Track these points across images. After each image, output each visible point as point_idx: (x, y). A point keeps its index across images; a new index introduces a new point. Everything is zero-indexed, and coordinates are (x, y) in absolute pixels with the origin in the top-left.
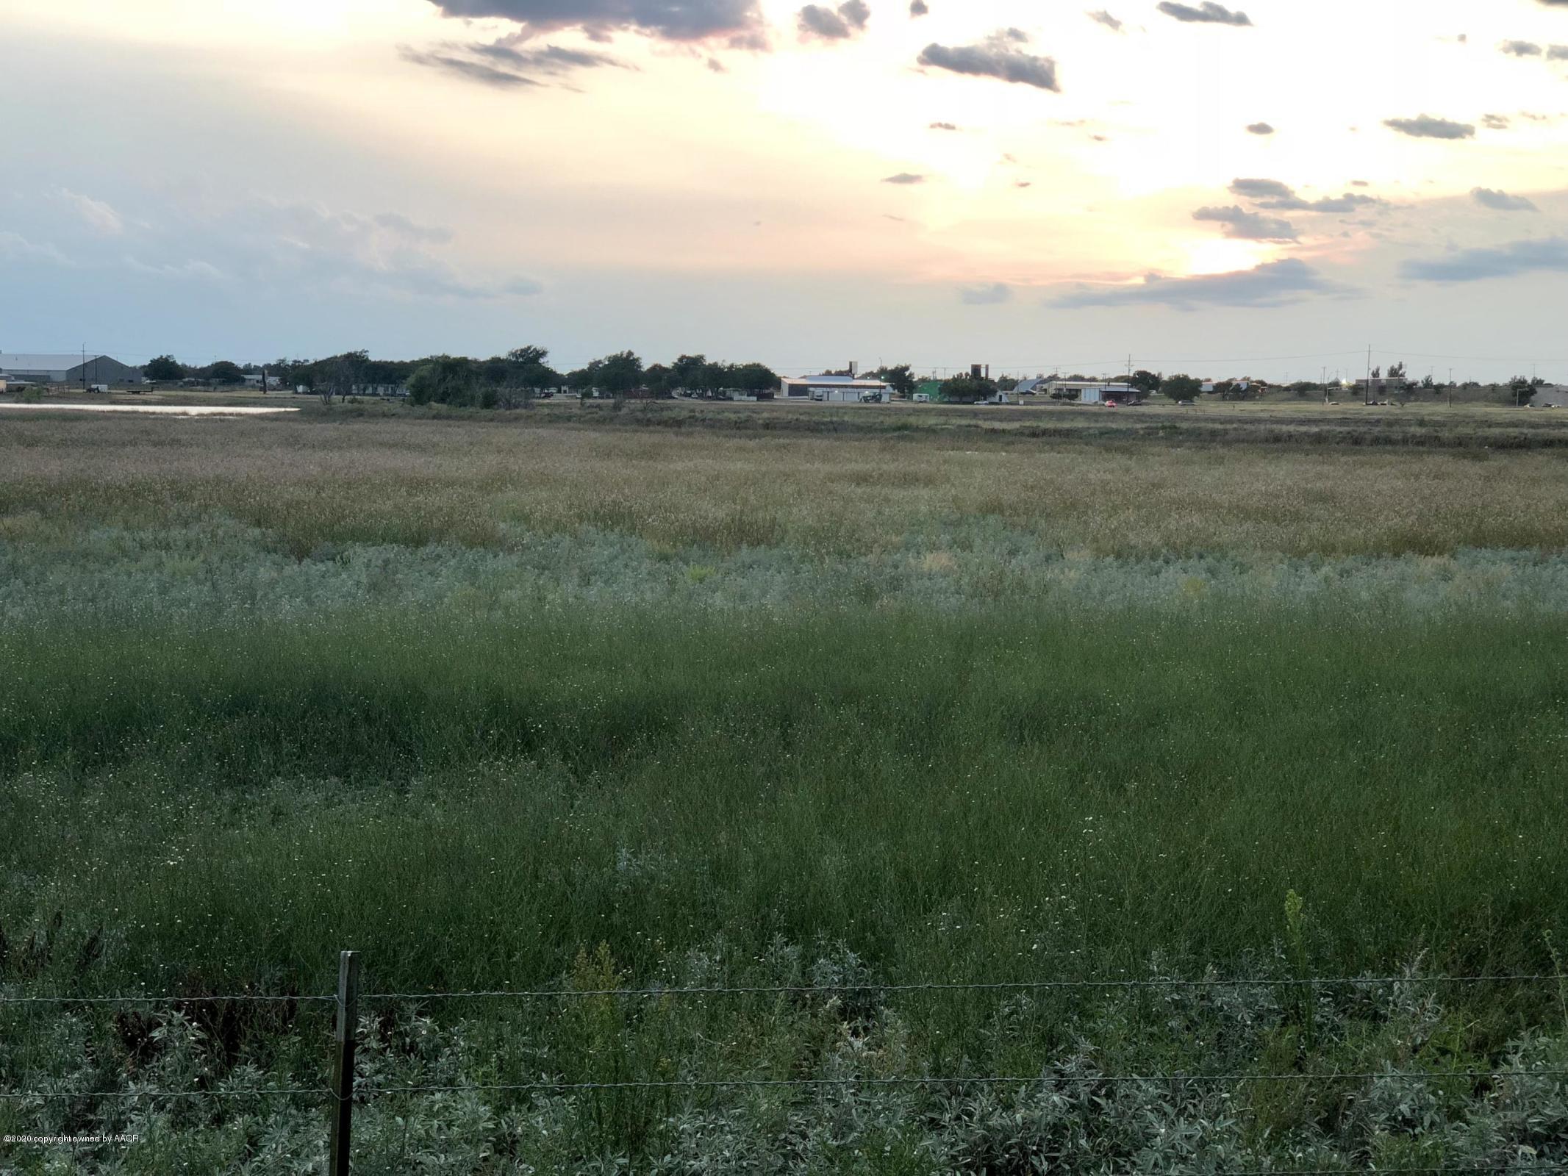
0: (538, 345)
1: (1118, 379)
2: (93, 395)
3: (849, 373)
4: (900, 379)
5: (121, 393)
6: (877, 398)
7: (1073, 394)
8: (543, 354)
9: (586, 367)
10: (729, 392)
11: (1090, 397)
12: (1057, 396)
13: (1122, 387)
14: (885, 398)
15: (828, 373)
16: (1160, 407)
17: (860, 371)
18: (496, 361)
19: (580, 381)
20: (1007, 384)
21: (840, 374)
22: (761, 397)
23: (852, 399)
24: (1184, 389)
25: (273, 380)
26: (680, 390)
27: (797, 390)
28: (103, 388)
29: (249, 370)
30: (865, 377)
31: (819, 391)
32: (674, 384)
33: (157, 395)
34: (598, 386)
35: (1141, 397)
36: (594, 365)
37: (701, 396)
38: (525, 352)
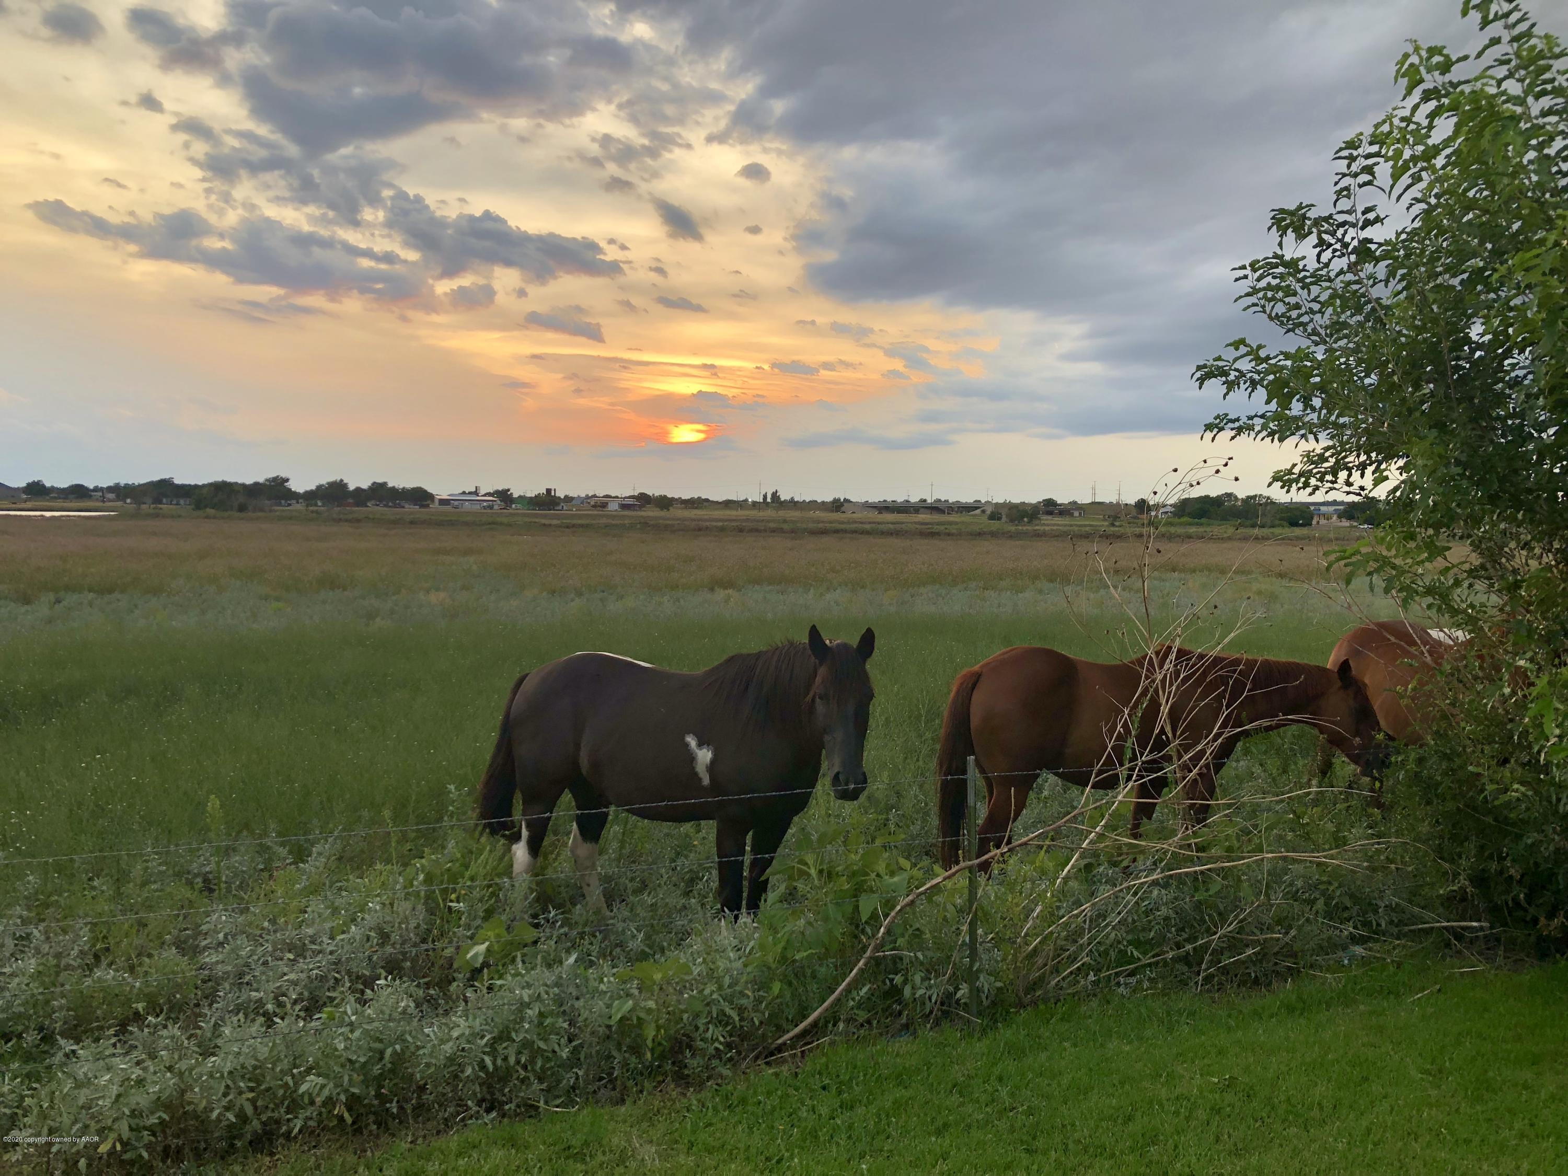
0: (283, 475)
1: (630, 497)
3: (476, 493)
4: (504, 496)
5: (4, 504)
6: (491, 507)
7: (604, 505)
8: (287, 480)
9: (314, 488)
10: (403, 503)
11: (613, 506)
12: (594, 506)
13: (630, 501)
14: (496, 507)
15: (464, 493)
16: (651, 512)
17: (482, 492)
18: (256, 484)
19: (310, 496)
20: (568, 499)
21: (470, 493)
22: (422, 506)
23: (477, 507)
24: (664, 502)
25: (111, 496)
26: (373, 502)
27: (443, 502)
29: (96, 489)
30: (485, 495)
31: (456, 503)
32: (369, 499)
33: (29, 505)
34: (321, 499)
35: (641, 507)
36: (319, 487)
37: (386, 506)
38: (275, 479)
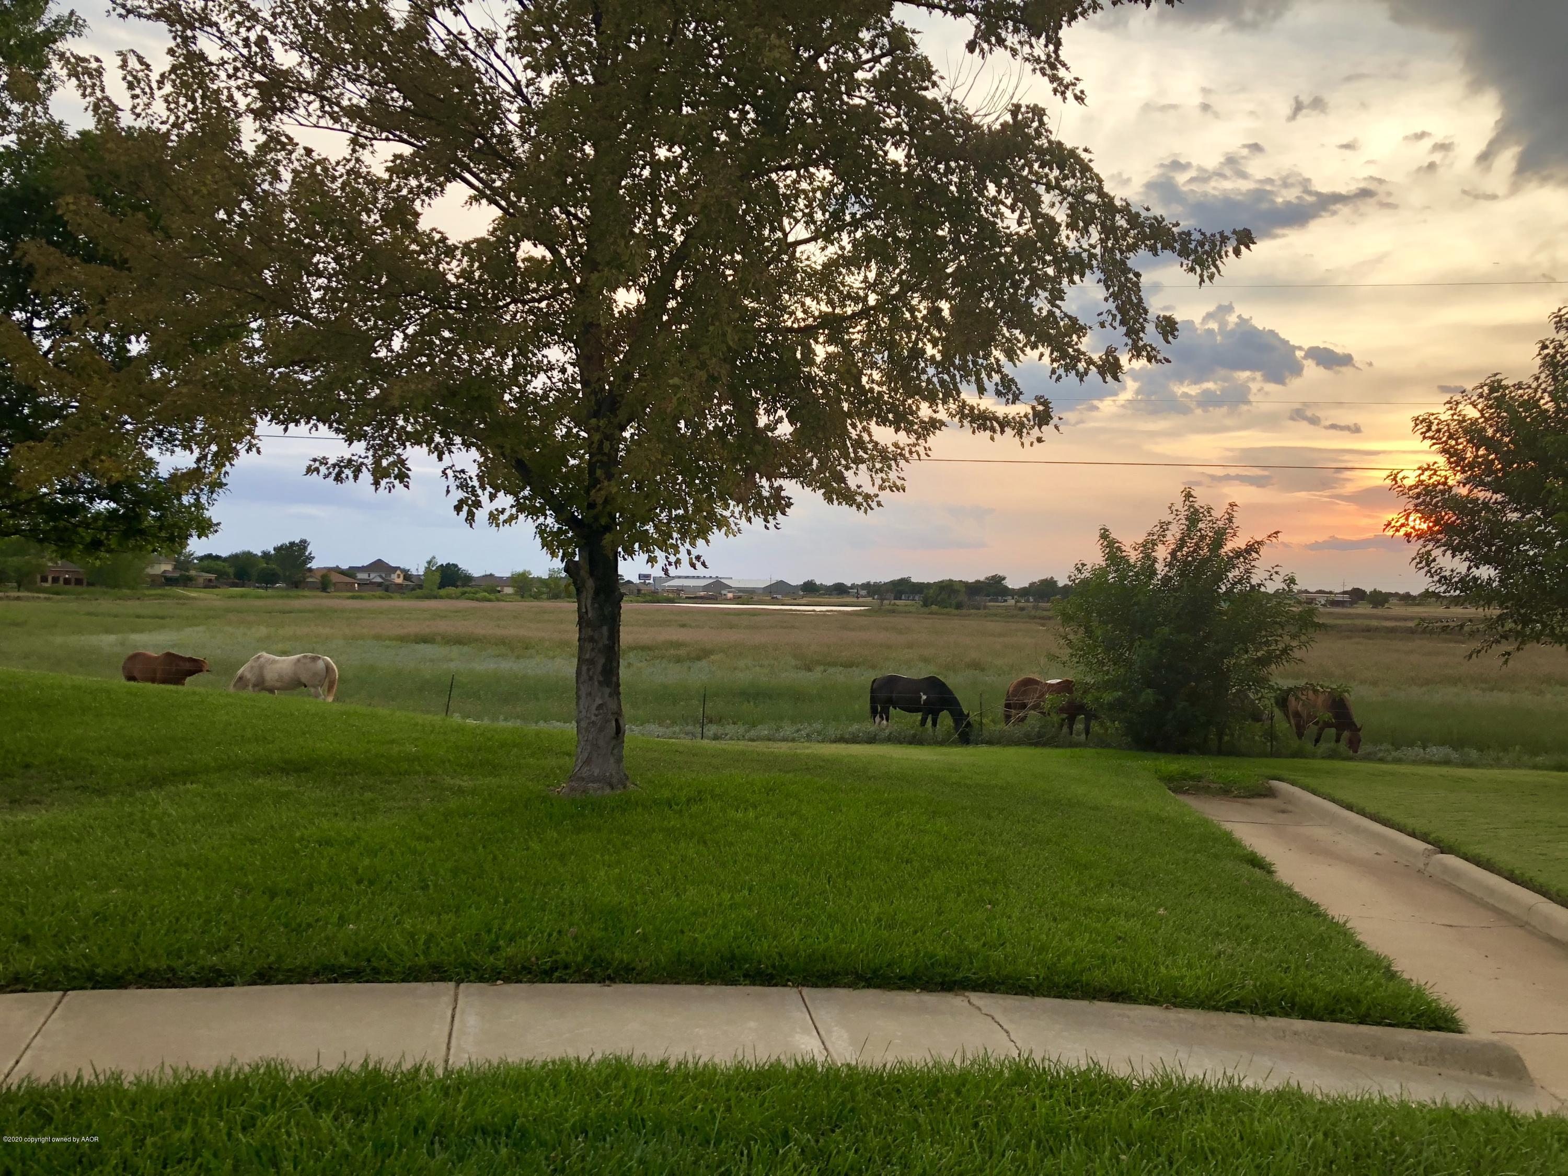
0: (1001, 574)
1: (1342, 592)
2: (774, 601)
5: (787, 600)
8: (1004, 579)
16: (1363, 609)
18: (978, 582)
24: (1379, 599)
28: (779, 597)
33: (804, 601)
34: (1033, 595)
35: (1352, 603)
36: (1032, 585)
38: (994, 577)
